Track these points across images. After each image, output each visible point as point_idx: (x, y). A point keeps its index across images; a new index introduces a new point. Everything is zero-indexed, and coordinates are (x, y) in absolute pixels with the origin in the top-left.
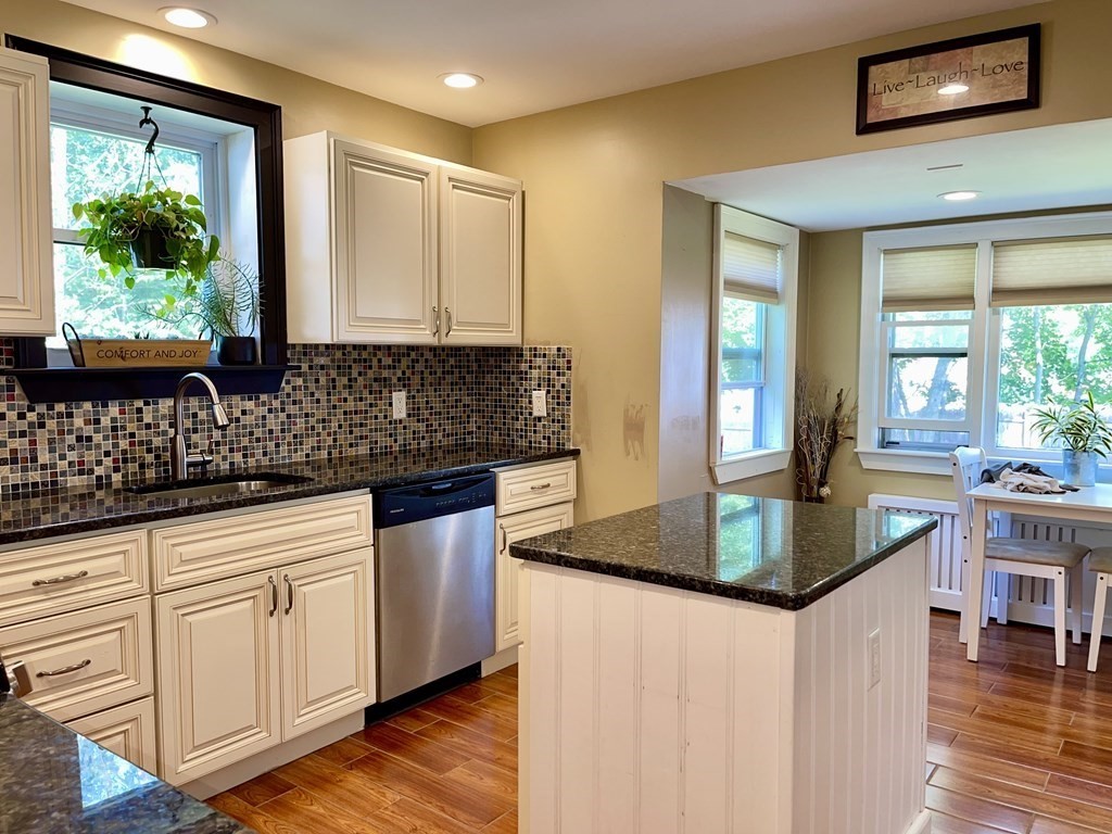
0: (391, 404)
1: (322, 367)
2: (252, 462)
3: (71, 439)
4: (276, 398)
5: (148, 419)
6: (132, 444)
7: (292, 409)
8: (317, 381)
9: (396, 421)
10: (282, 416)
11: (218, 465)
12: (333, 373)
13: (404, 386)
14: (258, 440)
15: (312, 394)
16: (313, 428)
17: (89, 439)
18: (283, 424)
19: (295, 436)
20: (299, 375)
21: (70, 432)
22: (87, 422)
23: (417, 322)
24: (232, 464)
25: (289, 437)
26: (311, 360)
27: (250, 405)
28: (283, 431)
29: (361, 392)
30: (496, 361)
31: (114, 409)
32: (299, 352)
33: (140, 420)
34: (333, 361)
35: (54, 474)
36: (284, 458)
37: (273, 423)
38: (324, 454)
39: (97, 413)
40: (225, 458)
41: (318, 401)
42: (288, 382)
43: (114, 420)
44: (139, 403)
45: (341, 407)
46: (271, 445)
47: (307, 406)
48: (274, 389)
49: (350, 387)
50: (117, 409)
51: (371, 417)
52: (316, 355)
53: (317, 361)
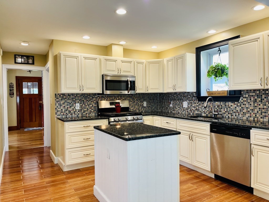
4: (239, 103)
7: (243, 106)
8: (251, 99)
14: (234, 112)
15: (249, 103)
16: (249, 111)
23: (255, 82)
25: (242, 113)
28: (240, 111)
38: (252, 119)
41: (251, 105)
42: (242, 99)
46: (237, 114)
47: (247, 106)
52: (251, 93)
53: (251, 94)
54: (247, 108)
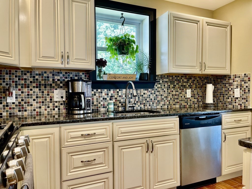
0: (186, 93)
1: (166, 82)
2: (146, 107)
3: (101, 99)
4: (153, 90)
5: (120, 94)
6: (116, 101)
7: (157, 93)
8: (164, 86)
9: (187, 98)
10: (155, 95)
11: (137, 108)
12: (169, 84)
13: (190, 88)
14: (148, 101)
15: (163, 89)
16: (163, 99)
17: (106, 99)
18: (155, 97)
19: (158, 101)
20: (160, 84)
21: (101, 97)
22: (105, 94)
23: (195, 67)
24: (141, 108)
25: (156, 101)
26: (163, 80)
27: (146, 92)
28: (155, 99)
29: (177, 89)
30: (221, 80)
31: (112, 91)
32: (160, 77)
33: (118, 94)
34: (169, 80)
35: (97, 107)
36: (155, 107)
37: (152, 97)
38: (166, 107)
39: (108, 92)
40: (139, 106)
41: (165, 91)
42: (156, 86)
43: (112, 94)
44: (118, 90)
45: (171, 93)
46: (151, 103)
47: (162, 93)
48: (152, 87)
49: (174, 88)
50: (113, 91)
51: (180, 97)
52: (164, 78)
53: (165, 80)
54: (161, 95)
